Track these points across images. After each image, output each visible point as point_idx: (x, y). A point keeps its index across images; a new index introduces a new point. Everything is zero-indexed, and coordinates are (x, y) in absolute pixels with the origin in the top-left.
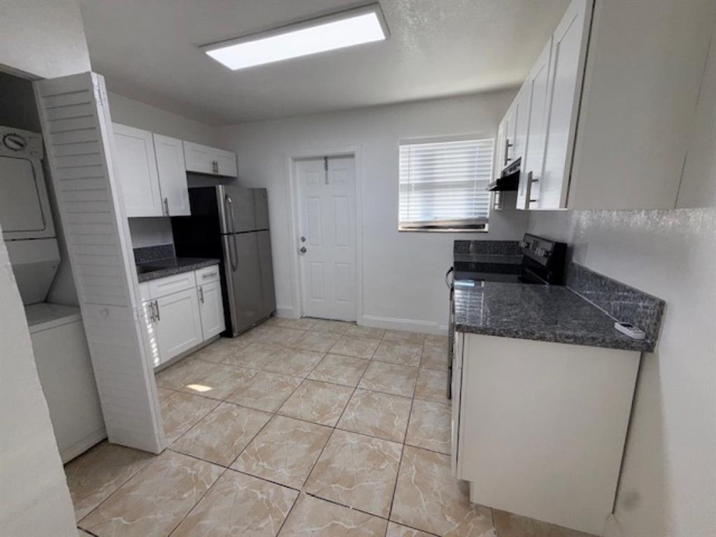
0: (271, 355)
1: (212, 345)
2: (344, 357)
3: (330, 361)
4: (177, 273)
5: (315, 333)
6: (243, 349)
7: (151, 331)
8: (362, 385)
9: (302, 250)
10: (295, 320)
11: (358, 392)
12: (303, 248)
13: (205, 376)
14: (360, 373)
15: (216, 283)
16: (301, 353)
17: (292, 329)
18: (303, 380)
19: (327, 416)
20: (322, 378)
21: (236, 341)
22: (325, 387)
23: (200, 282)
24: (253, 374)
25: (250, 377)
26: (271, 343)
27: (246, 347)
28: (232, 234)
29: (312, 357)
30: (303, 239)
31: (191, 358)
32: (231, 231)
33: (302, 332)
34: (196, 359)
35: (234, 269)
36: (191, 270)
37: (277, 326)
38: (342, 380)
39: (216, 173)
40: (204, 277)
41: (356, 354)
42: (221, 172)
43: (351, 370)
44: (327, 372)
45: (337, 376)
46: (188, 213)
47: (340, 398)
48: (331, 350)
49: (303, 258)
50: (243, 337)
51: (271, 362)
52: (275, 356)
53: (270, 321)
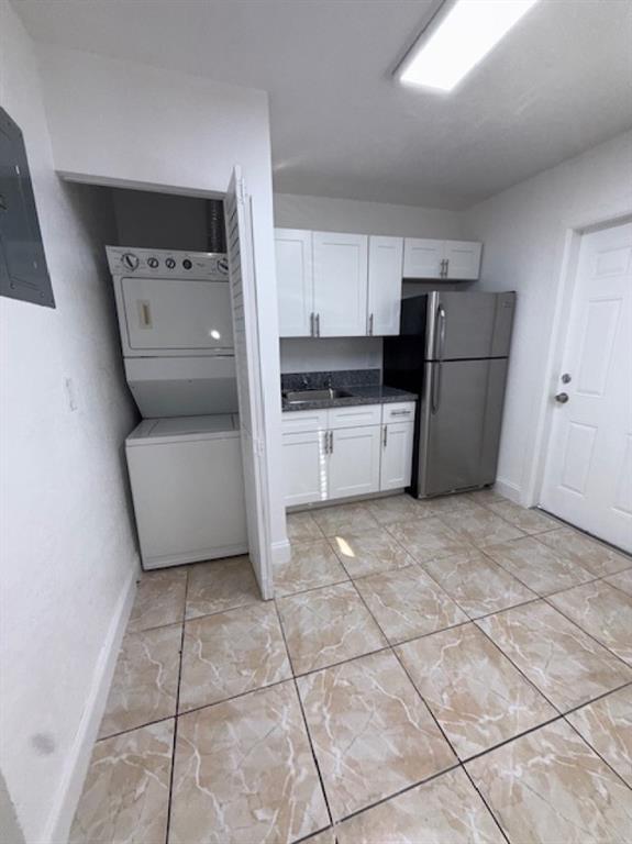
0: (446, 549)
1: (390, 499)
2: (572, 627)
3: (539, 617)
4: (361, 404)
5: (539, 546)
6: (418, 520)
7: (323, 462)
8: (582, 720)
9: (558, 398)
10: (518, 508)
11: (558, 728)
12: (564, 394)
13: (357, 534)
14: (596, 689)
15: (407, 424)
16: (495, 571)
17: (505, 520)
18: (467, 619)
19: (463, 723)
20: (502, 641)
21: (417, 506)
22: (495, 661)
23: (387, 419)
24: (406, 564)
25: (400, 566)
26: (459, 530)
27: (424, 519)
28: (438, 361)
29: (507, 589)
30: (567, 379)
31: (361, 505)
32: (437, 357)
33: (519, 535)
34: (365, 508)
35: (433, 409)
36: (378, 403)
37: (485, 507)
38: (540, 674)
39: (444, 277)
40: (394, 414)
41: (606, 636)
42: (451, 275)
43: (573, 666)
44: (520, 636)
45: (534, 656)
46: (396, 332)
47: (511, 709)
48: (552, 597)
49: (559, 411)
50: (430, 503)
51: (439, 558)
52: (451, 554)
53: (480, 496)
